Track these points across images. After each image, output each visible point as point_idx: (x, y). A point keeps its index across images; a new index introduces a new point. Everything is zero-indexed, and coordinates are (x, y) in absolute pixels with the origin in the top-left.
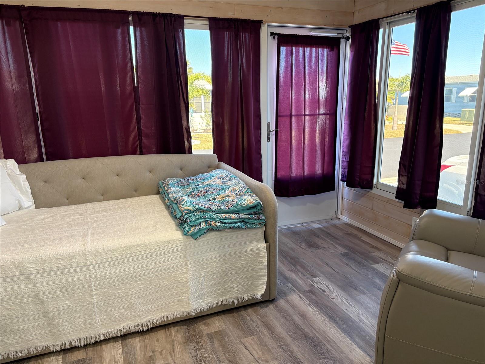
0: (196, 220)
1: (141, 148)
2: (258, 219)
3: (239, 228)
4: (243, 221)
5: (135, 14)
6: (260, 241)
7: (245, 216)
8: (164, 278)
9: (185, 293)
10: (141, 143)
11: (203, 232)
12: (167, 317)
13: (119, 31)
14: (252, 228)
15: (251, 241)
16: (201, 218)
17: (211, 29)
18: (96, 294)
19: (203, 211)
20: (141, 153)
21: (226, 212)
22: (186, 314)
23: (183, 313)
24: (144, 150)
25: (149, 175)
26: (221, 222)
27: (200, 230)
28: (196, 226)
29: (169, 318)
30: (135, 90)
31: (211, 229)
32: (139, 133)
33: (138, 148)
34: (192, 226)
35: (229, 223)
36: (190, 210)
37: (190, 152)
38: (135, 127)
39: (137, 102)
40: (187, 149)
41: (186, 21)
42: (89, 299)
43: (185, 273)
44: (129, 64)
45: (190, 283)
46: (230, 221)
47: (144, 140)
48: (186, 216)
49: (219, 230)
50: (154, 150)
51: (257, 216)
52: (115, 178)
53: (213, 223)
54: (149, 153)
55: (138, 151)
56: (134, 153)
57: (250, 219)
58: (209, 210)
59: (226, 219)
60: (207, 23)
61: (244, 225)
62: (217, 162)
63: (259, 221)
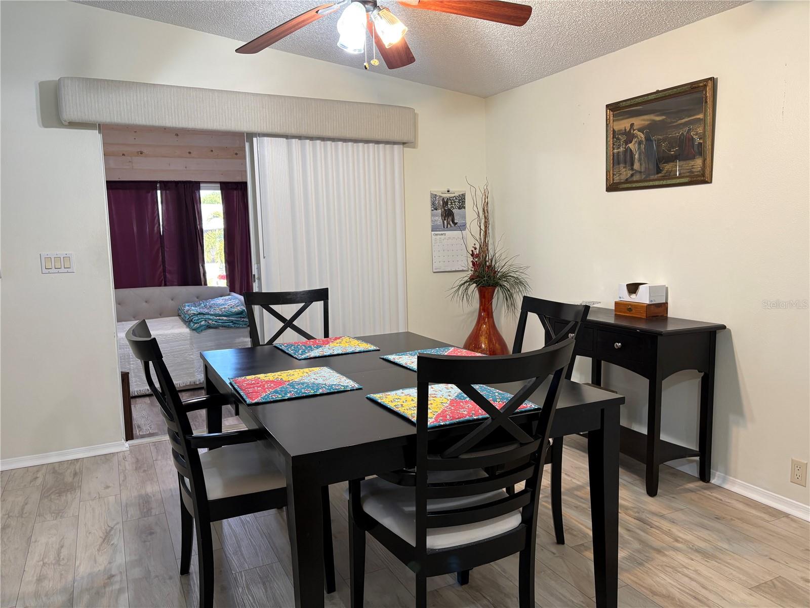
0: (198, 320)
1: (165, 282)
2: (243, 321)
3: (229, 327)
4: (232, 322)
5: (161, 182)
6: (246, 337)
7: (234, 319)
8: (177, 357)
9: (192, 368)
10: (165, 277)
11: (203, 327)
12: (180, 385)
13: (150, 194)
14: (238, 328)
15: (240, 337)
16: (202, 318)
17: (222, 189)
18: (133, 364)
19: (204, 314)
20: (165, 285)
21: (220, 316)
22: (192, 383)
23: (190, 382)
24: (167, 283)
25: (171, 302)
26: (216, 322)
27: (201, 326)
28: (198, 323)
29: (181, 385)
30: (161, 238)
31: (209, 327)
32: (164, 271)
33: (163, 282)
34: (196, 323)
35: (221, 323)
36: (194, 314)
37: (206, 284)
38: (160, 266)
39: (162, 246)
40: (203, 283)
41: (201, 185)
42: (128, 367)
43: (192, 355)
44: (157, 218)
45: (195, 361)
46: (222, 321)
47: (168, 275)
48: (192, 318)
49: (216, 327)
50: (176, 283)
51: (243, 319)
52: (144, 304)
53: (210, 322)
54: (172, 285)
55: (163, 284)
56: (160, 285)
57: (236, 320)
58: (208, 314)
59: (219, 319)
60: (219, 185)
61: (233, 324)
62: (228, 292)
63: (245, 323)
